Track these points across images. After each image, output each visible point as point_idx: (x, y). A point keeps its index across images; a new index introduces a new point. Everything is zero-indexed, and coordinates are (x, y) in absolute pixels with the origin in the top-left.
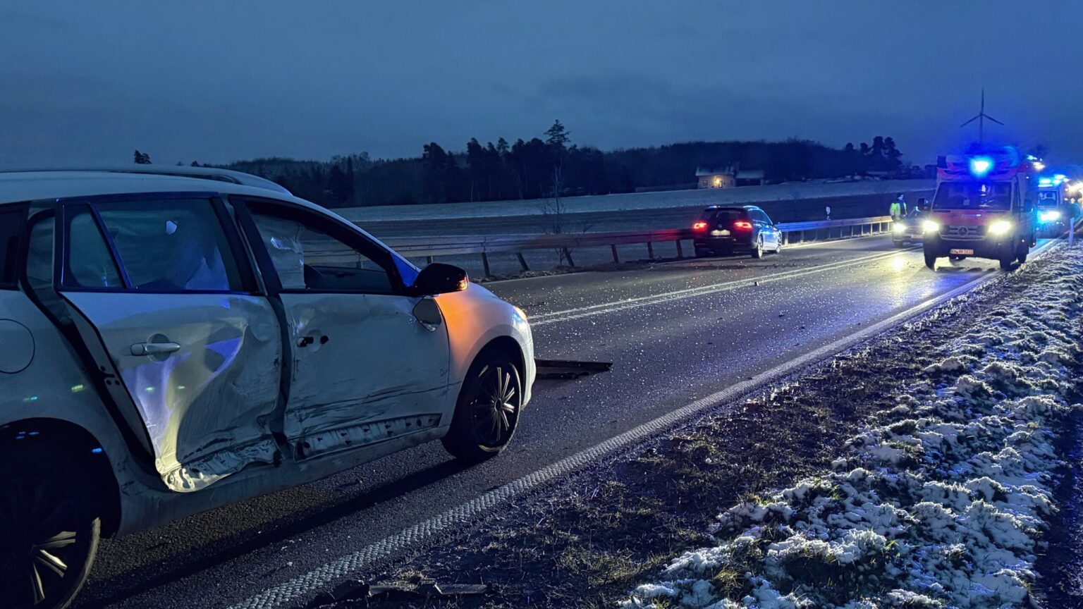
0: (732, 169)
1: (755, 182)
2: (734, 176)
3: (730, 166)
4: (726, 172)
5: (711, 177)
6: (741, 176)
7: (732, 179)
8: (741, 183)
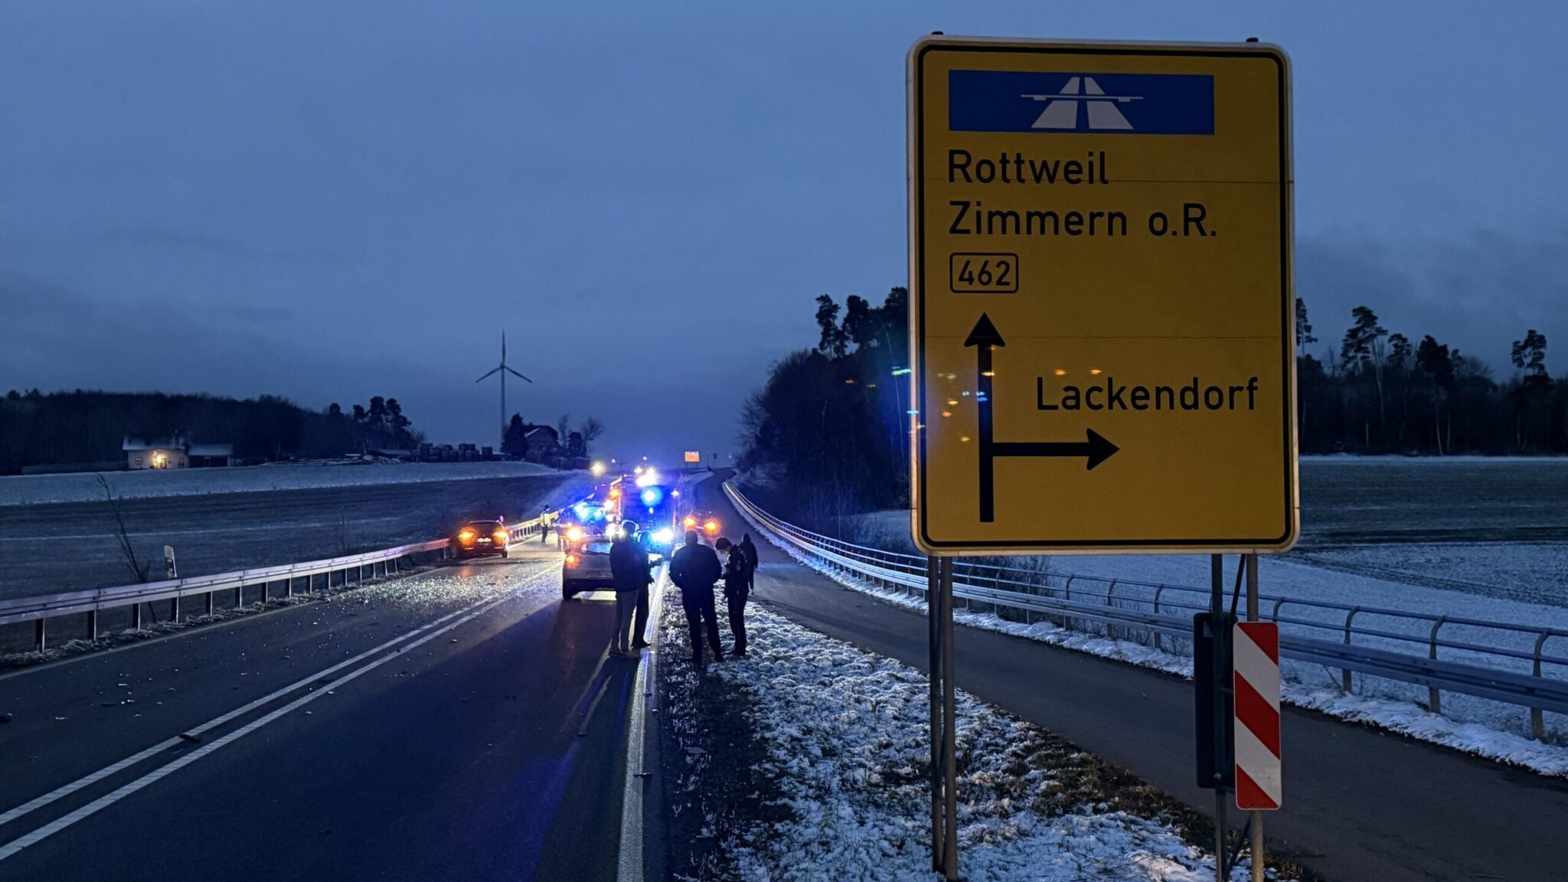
0: (181, 440)
1: (219, 462)
2: (186, 451)
3: (178, 436)
4: (173, 446)
5: (148, 452)
6: (197, 452)
7: (182, 455)
8: (197, 462)
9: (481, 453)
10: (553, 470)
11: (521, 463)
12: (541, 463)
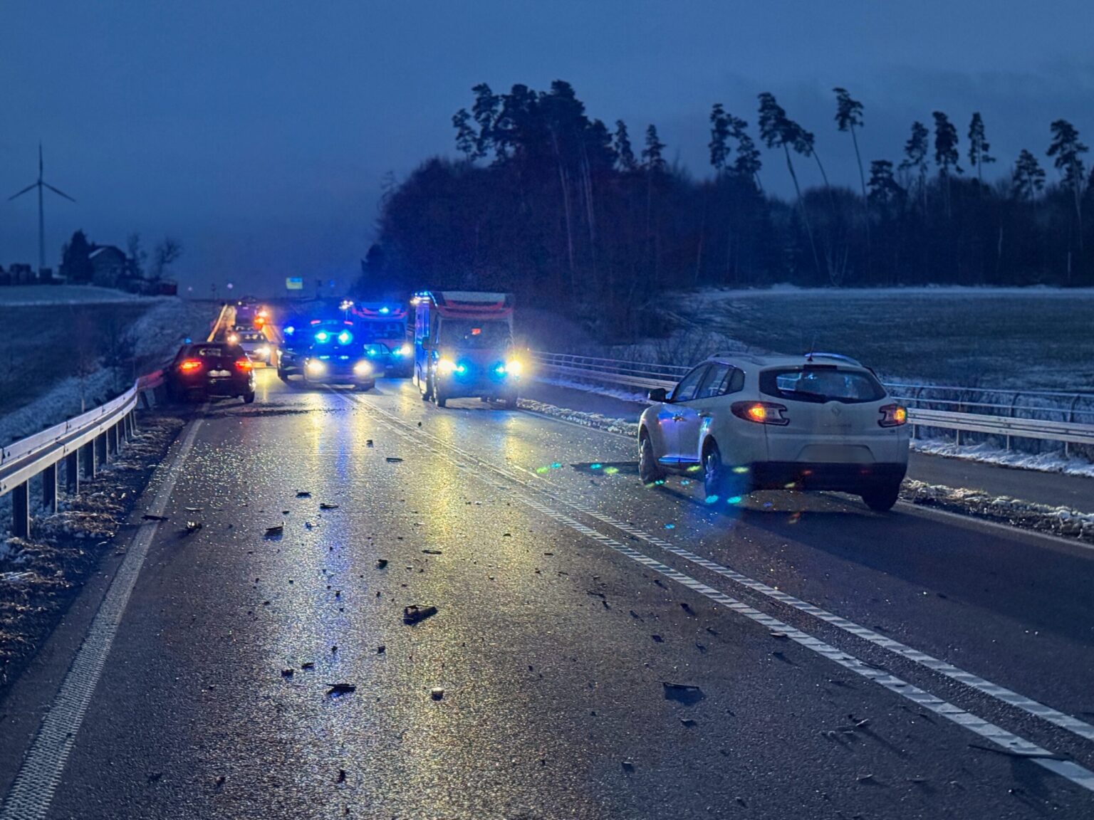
9: (38, 275)
10: (132, 296)
11: (89, 287)
12: (115, 287)
